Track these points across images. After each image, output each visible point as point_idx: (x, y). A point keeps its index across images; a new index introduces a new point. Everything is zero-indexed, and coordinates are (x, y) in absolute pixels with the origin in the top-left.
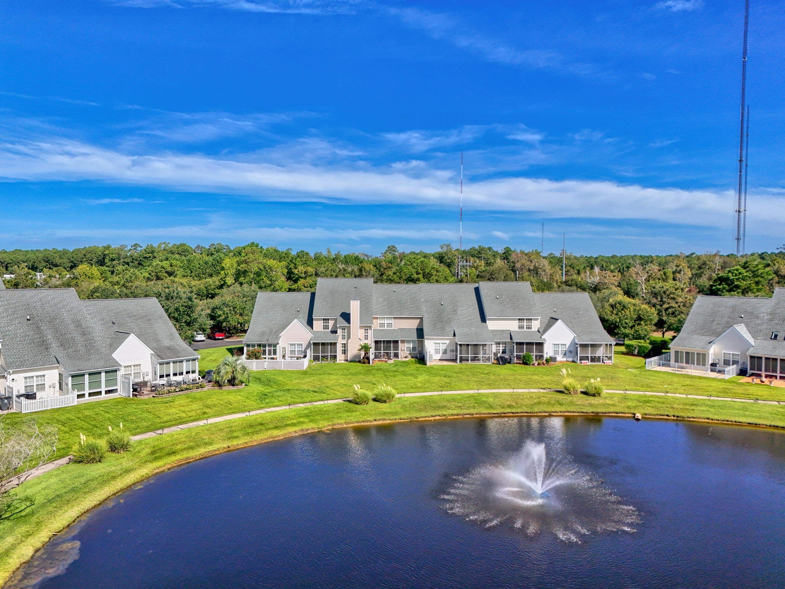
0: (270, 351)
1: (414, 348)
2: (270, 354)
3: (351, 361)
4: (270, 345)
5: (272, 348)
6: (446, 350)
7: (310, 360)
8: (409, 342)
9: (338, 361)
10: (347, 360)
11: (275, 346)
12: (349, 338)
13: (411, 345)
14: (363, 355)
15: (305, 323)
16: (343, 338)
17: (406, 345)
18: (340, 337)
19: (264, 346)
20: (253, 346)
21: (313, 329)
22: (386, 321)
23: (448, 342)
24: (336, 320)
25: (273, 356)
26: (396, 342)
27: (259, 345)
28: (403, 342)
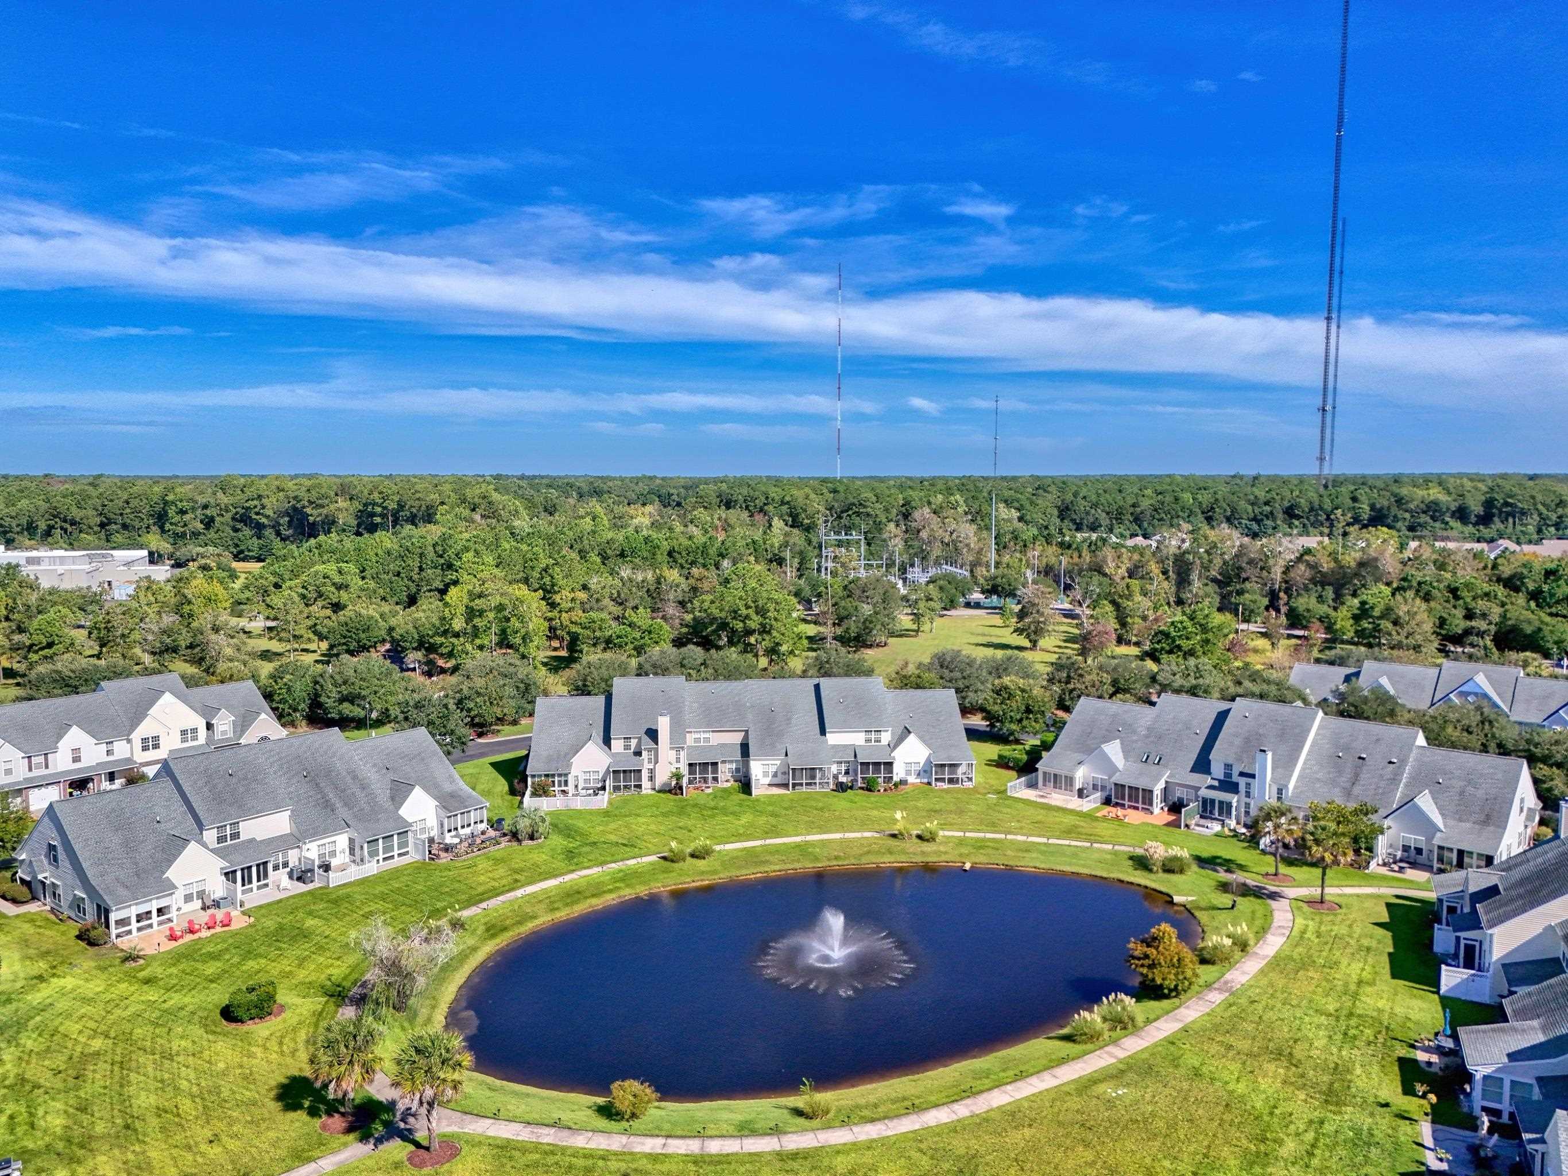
0: (560, 782)
1: (738, 770)
2: (560, 785)
3: (659, 791)
4: (560, 775)
5: (563, 779)
6: (776, 773)
7: (610, 793)
8: (731, 762)
9: (644, 792)
10: (654, 789)
11: (566, 775)
12: (656, 762)
13: (734, 766)
14: (674, 783)
15: (601, 742)
16: (650, 762)
17: (728, 766)
18: (646, 761)
19: (553, 776)
20: (540, 776)
21: (610, 749)
22: (703, 735)
23: (778, 762)
24: (640, 739)
25: (563, 788)
26: (715, 764)
27: (547, 776)
28: (724, 762)
